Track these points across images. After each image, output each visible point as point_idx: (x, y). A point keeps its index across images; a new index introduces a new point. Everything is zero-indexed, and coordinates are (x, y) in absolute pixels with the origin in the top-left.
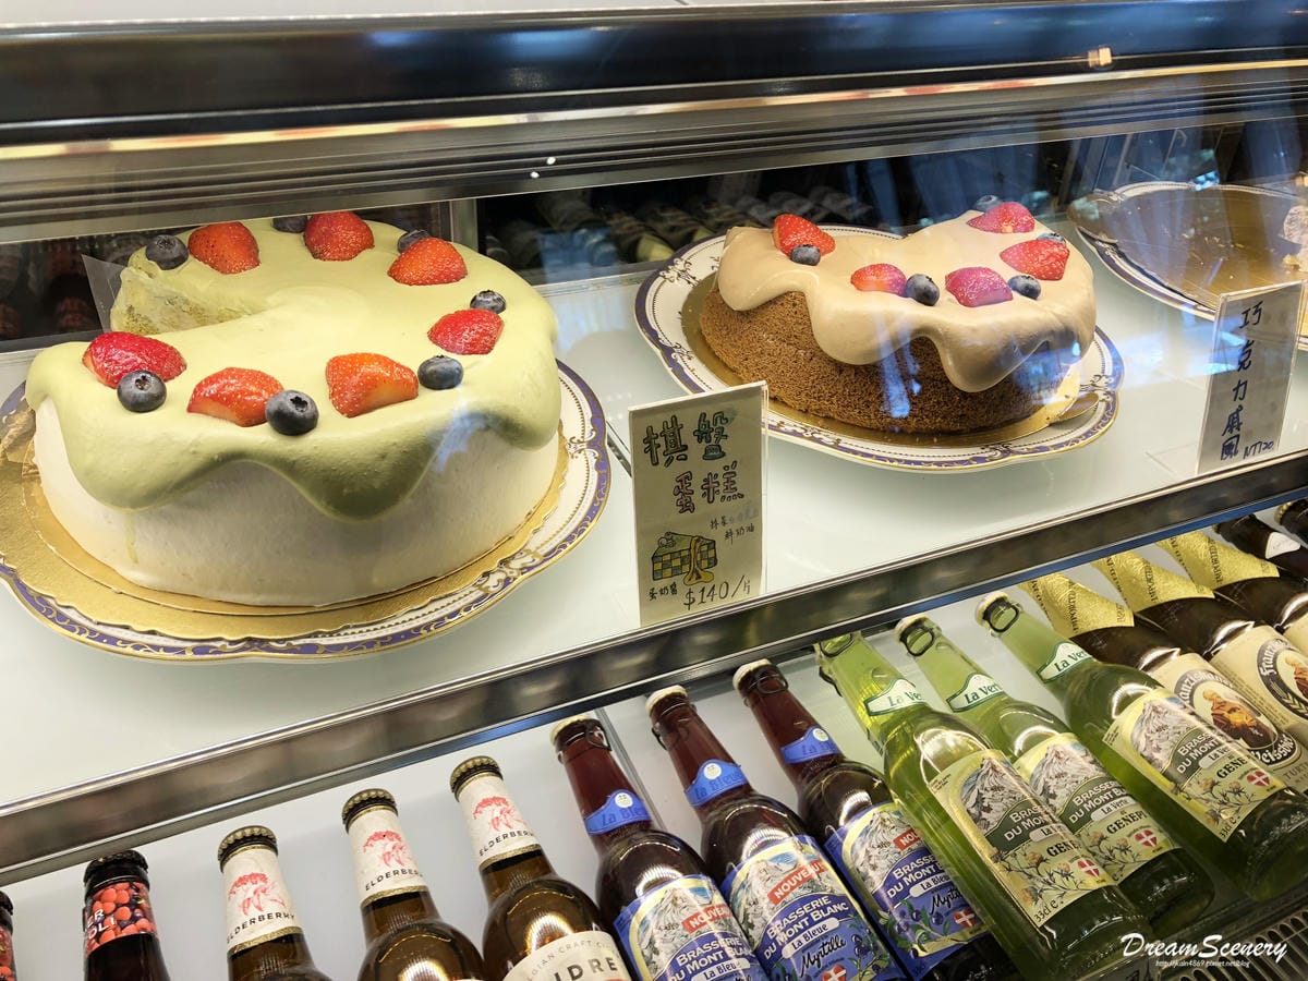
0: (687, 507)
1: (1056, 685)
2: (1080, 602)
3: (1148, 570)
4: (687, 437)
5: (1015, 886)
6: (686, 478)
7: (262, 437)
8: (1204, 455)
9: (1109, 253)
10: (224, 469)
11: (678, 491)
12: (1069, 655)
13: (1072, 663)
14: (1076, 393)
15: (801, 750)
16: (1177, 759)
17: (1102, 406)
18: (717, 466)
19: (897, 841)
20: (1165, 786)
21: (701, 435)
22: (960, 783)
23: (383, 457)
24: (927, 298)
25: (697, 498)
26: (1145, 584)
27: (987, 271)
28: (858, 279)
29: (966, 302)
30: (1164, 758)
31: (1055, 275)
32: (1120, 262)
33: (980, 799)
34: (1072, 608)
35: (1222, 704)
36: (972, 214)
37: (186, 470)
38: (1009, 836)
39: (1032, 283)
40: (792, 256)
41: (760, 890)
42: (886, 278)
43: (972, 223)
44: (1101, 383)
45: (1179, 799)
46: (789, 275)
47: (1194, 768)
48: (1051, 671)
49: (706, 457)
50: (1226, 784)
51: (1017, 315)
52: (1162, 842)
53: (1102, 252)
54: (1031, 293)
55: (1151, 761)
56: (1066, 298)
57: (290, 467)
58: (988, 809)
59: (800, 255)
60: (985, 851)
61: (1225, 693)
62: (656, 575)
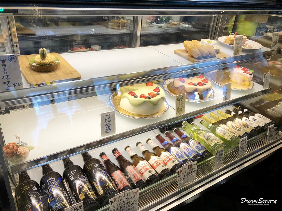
0: (180, 105)
1: (210, 129)
2: (211, 120)
3: (218, 117)
4: (180, 99)
5: (209, 143)
6: (180, 102)
7: (147, 99)
8: (223, 100)
9: (211, 79)
10: (145, 102)
11: (179, 104)
12: (211, 125)
13: (211, 126)
14: (210, 95)
15: (183, 136)
16: (224, 133)
17: (213, 96)
18: (182, 101)
19: (196, 143)
20: (222, 136)
21: (181, 98)
22: (203, 135)
23: (157, 101)
24: (196, 86)
25: (180, 104)
26: (218, 118)
27: (200, 83)
28: (189, 84)
29: (200, 86)
30: (222, 134)
31: (207, 83)
32: (212, 81)
33: (205, 136)
34: (210, 121)
35: (228, 129)
36: (198, 76)
37: (142, 102)
38: (208, 139)
39: (206, 84)
40: (182, 82)
41: (183, 148)
42: (192, 84)
43: (198, 77)
44: (212, 94)
45: (224, 137)
46: (182, 84)
47: (225, 134)
48: (209, 127)
49: (181, 100)
50: (229, 135)
51: (204, 87)
52: (223, 142)
53: (210, 79)
54: (206, 85)
55: (221, 134)
56: (209, 85)
57: (150, 102)
58: (206, 137)
59: (183, 82)
60: (206, 141)
61: (228, 128)
62: (177, 111)
